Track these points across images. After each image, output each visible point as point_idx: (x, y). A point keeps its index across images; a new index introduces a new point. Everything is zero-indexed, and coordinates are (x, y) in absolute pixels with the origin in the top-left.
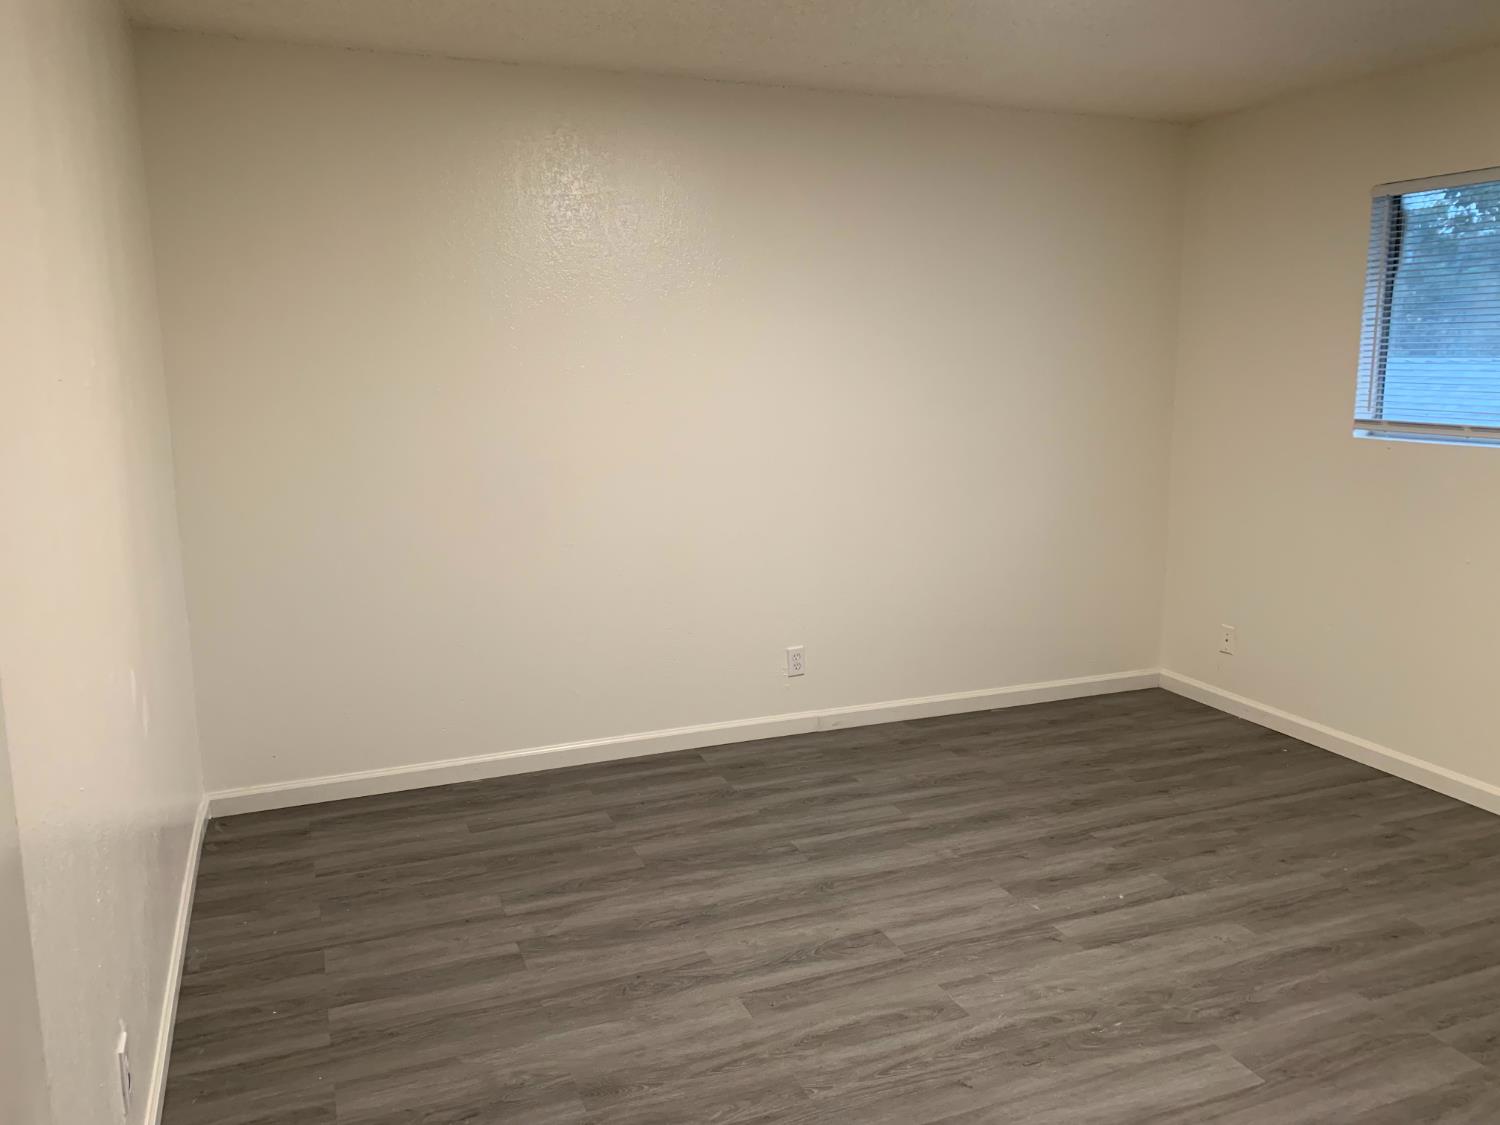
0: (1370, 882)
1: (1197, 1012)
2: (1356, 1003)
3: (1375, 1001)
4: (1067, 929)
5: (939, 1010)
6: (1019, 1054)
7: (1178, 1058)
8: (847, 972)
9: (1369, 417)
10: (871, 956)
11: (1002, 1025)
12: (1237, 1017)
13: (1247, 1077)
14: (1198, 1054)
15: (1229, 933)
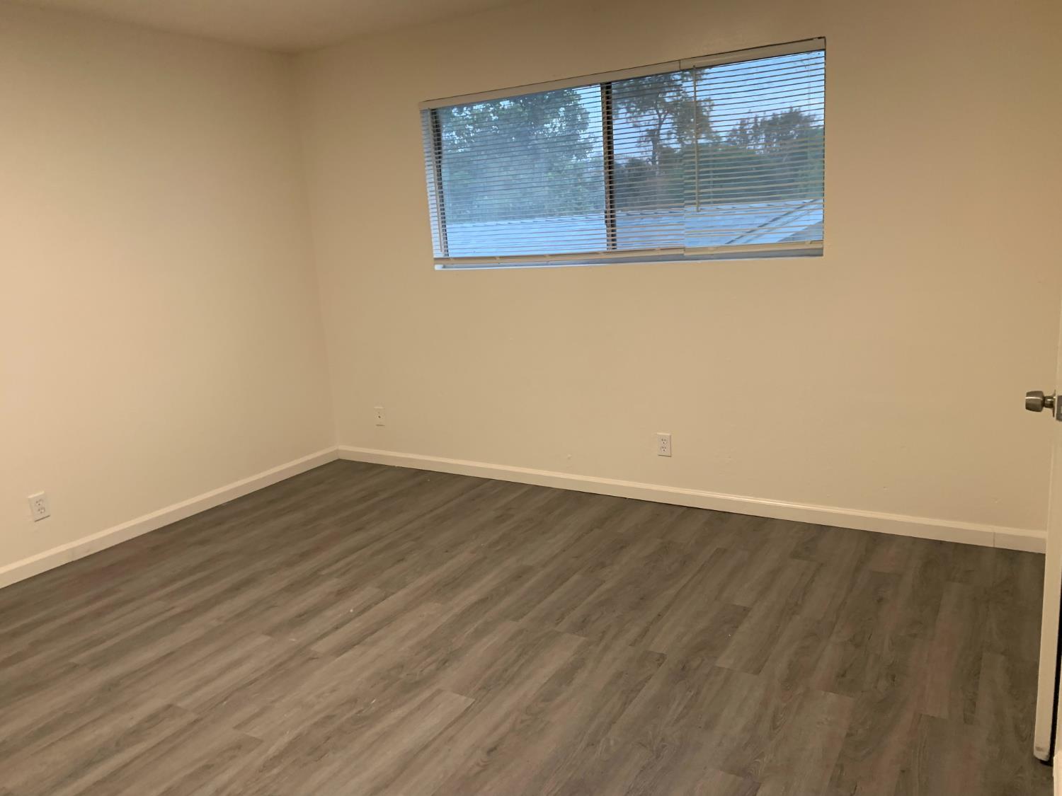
0: (498, 548)
1: (422, 671)
2: (511, 626)
3: (521, 621)
4: (320, 647)
5: (238, 747)
6: (309, 755)
7: (419, 708)
8: (151, 750)
9: (441, 256)
10: (169, 728)
11: (291, 738)
12: (447, 664)
13: (463, 701)
14: (431, 699)
15: (429, 609)
